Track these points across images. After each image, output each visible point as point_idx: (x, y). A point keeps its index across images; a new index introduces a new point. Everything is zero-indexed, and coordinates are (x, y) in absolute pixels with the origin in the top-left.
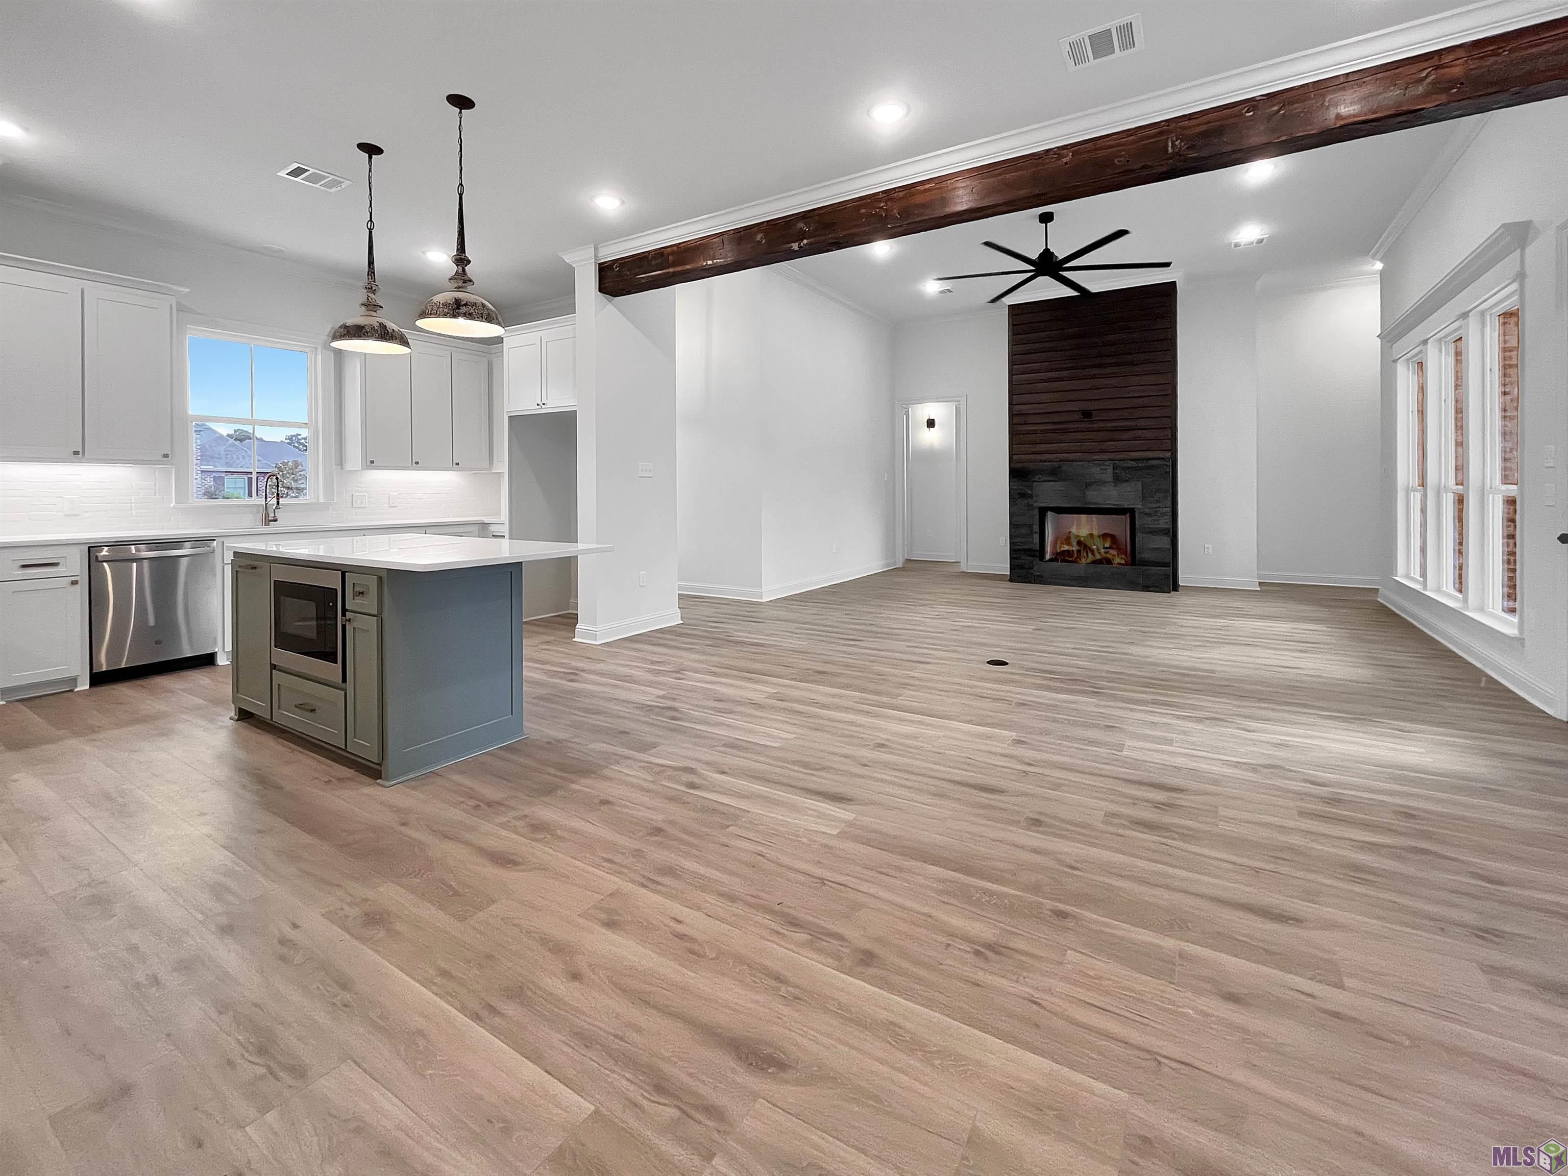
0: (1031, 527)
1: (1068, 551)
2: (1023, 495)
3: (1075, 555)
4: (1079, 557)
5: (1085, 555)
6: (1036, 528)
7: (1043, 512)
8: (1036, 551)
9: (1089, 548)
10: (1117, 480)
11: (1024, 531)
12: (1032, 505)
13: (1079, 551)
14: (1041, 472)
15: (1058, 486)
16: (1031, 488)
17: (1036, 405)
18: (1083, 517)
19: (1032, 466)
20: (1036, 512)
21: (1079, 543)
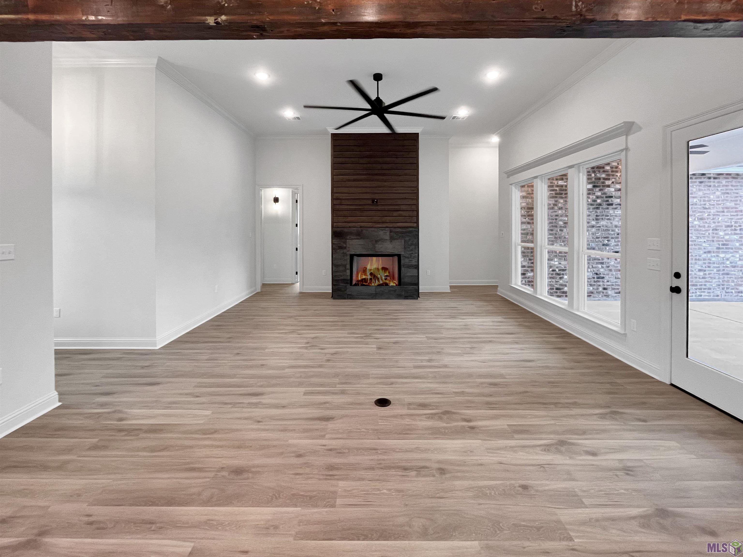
0: (345, 266)
1: (365, 279)
2: (341, 248)
3: (369, 281)
4: (371, 282)
5: (374, 281)
6: (348, 266)
7: (352, 257)
8: (348, 280)
9: (377, 277)
10: (392, 239)
11: (341, 268)
12: (346, 253)
13: (371, 279)
14: (351, 233)
15: (361, 242)
16: (345, 243)
17: (347, 194)
18: (374, 258)
19: (346, 230)
20: (348, 257)
21: (371, 274)
